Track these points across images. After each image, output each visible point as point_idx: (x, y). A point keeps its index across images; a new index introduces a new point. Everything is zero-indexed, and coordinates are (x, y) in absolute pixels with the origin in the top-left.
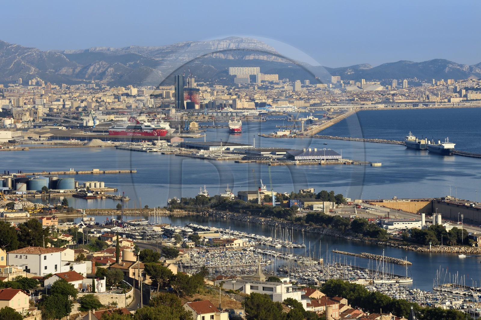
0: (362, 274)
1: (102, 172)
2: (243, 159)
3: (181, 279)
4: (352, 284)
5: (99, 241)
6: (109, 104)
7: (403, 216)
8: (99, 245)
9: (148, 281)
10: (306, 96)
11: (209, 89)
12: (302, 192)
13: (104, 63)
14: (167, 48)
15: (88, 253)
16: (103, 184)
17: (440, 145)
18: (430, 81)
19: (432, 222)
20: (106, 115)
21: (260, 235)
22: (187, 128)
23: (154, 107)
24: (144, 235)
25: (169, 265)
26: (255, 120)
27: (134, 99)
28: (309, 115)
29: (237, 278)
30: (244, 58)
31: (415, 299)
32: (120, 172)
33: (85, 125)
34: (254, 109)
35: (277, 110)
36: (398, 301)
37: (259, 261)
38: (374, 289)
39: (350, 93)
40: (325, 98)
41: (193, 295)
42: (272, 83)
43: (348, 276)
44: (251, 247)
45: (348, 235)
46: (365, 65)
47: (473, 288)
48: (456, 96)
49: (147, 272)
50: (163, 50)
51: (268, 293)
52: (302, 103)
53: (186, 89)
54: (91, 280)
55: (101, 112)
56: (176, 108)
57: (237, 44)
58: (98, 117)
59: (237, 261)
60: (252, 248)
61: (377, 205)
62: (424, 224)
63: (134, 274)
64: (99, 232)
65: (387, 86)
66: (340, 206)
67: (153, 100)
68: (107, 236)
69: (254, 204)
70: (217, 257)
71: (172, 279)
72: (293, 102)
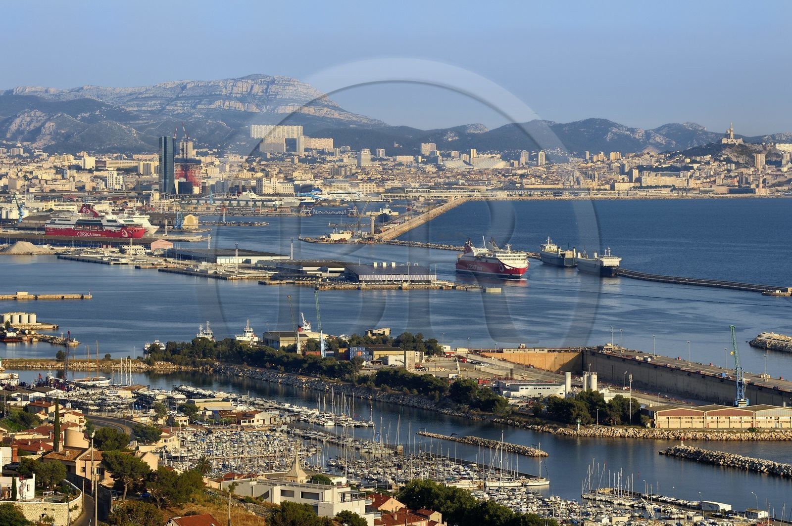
0: (466, 471)
1: (32, 296)
2: (273, 278)
3: (164, 478)
4: (449, 488)
5: (25, 413)
6: (46, 183)
7: (535, 376)
8: (24, 420)
9: (108, 481)
10: (379, 176)
11: (217, 160)
12: (370, 335)
13: (38, 113)
14: (146, 90)
15: (5, 434)
16: (34, 317)
17: (597, 260)
18: (581, 155)
19: (581, 387)
20: (41, 201)
21: (300, 406)
22: (180, 225)
23: (124, 189)
24: (102, 404)
25: (144, 454)
26: (294, 213)
27: (90, 175)
28: (383, 207)
29: (259, 477)
30: (276, 111)
31: (551, 513)
32: (63, 297)
33: (4, 217)
34: (292, 195)
35: (331, 197)
36: (524, 517)
37: (296, 448)
38: (486, 496)
39: (452, 172)
40: (410, 180)
41: (185, 505)
42: (322, 152)
43: (443, 475)
44: (283, 426)
45: (444, 406)
46: (476, 126)
47: (647, 495)
48: (623, 179)
49: (106, 466)
50: (140, 93)
51: (311, 502)
52: (372, 187)
53: (177, 160)
54: (10, 479)
55: (33, 196)
56: (160, 191)
57: (265, 87)
58: (27, 205)
59: (260, 448)
60: (285, 428)
61: (493, 358)
62: (569, 389)
63: (84, 469)
64: (25, 398)
65: (512, 161)
66: (432, 358)
67: (121, 177)
68: (38, 405)
69: (289, 354)
70: (226, 442)
71: (149, 478)
72: (357, 185)
